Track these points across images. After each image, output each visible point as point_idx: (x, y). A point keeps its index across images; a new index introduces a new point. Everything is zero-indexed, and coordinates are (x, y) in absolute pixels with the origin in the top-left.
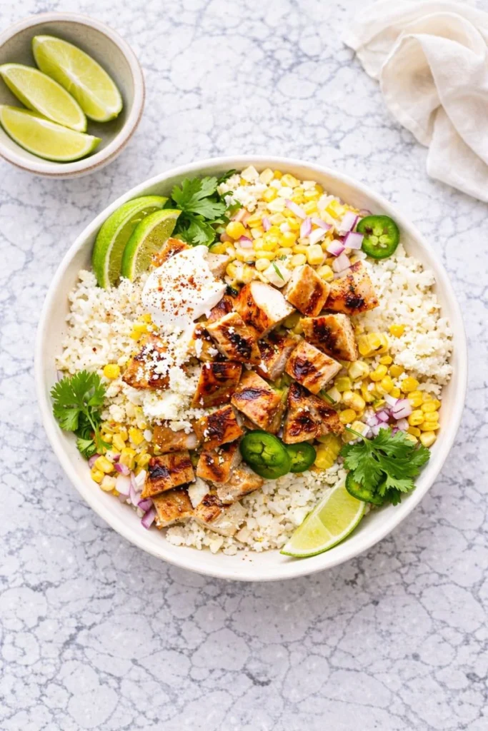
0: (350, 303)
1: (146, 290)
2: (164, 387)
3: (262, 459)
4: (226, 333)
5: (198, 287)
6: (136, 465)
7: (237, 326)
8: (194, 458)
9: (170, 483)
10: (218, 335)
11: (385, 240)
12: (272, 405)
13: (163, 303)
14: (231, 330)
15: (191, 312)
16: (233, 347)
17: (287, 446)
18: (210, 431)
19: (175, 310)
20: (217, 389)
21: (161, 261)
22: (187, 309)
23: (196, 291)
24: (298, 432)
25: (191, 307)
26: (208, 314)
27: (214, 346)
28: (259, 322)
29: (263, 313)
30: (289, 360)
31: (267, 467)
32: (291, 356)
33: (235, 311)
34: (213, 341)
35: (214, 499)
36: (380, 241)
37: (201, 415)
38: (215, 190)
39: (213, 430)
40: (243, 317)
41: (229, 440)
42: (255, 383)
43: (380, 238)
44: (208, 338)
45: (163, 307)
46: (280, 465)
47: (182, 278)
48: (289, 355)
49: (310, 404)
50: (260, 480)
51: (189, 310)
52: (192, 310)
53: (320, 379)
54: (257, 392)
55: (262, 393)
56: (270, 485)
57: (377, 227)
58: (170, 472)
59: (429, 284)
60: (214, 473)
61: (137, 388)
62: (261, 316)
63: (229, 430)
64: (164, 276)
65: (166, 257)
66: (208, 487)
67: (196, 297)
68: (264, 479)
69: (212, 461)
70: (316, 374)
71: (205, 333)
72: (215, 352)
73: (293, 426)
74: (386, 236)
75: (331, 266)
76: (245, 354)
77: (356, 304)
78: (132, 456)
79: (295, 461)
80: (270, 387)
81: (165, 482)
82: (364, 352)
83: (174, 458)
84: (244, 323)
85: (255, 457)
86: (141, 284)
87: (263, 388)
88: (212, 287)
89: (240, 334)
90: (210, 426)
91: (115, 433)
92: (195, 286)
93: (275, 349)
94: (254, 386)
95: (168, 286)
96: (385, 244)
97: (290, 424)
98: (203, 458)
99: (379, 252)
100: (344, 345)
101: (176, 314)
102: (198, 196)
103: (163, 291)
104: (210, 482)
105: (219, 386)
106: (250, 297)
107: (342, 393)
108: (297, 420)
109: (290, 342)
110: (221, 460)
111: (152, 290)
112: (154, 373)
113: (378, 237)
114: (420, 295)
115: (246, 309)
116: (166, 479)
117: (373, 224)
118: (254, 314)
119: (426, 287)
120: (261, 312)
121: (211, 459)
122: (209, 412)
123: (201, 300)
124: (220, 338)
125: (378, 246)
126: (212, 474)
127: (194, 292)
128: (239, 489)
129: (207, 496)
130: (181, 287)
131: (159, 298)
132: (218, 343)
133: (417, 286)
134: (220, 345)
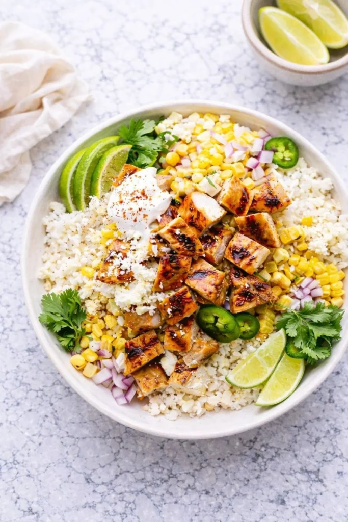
0: (269, 202)
1: (110, 204)
2: (130, 279)
3: (216, 327)
4: (174, 235)
5: (149, 198)
6: (113, 349)
7: (183, 227)
8: (160, 335)
9: (145, 359)
10: (168, 237)
11: (288, 155)
12: (218, 282)
13: (124, 213)
14: (178, 232)
15: (146, 217)
16: (181, 244)
17: (235, 315)
18: (172, 309)
19: (134, 218)
20: (173, 275)
21: (119, 182)
22: (143, 216)
23: (148, 200)
24: (242, 303)
25: (146, 214)
26: (159, 218)
27: (166, 245)
28: (200, 223)
29: (202, 216)
30: (227, 248)
31: (221, 334)
32: (229, 245)
33: (180, 216)
34: (165, 242)
35: (183, 365)
36: (285, 156)
37: (162, 298)
38: (153, 130)
39: (174, 308)
40: (186, 220)
41: (187, 315)
42: (203, 266)
43: (284, 154)
44: (161, 240)
45: (125, 216)
46: (231, 332)
47: (136, 192)
48: (227, 243)
49: (248, 281)
50: (216, 344)
51: (145, 216)
52: (147, 215)
53: (253, 262)
54: (204, 273)
55: (209, 273)
56: (225, 348)
57: (279, 146)
58: (144, 350)
59: (329, 188)
60: (179, 344)
61: (109, 283)
62: (201, 218)
63: (187, 306)
64: (123, 192)
65: (124, 178)
66: (175, 357)
67: (148, 205)
68: (219, 343)
69: (175, 335)
70: (250, 258)
71: (158, 237)
72: (168, 249)
73: (238, 299)
74: (288, 151)
75: (251, 177)
76: (191, 249)
77: (274, 204)
78: (110, 341)
79: (243, 329)
80: (215, 269)
81: (141, 359)
82: (286, 241)
83: (144, 338)
84: (187, 225)
85: (210, 326)
86: (105, 200)
87: (210, 270)
88: (160, 196)
89: (185, 234)
90: (171, 305)
91: (94, 323)
92: (147, 198)
93: (215, 239)
94: (202, 269)
95: (126, 199)
96: (289, 157)
97: (235, 297)
98: (168, 334)
99: (285, 163)
100: (270, 235)
101: (135, 221)
102: (140, 133)
103: (123, 204)
104: (177, 352)
105: (174, 273)
106: (191, 203)
107: (271, 274)
108: (240, 294)
109: (228, 233)
110: (182, 333)
111: (115, 203)
112: (121, 270)
113: (283, 153)
114: (323, 197)
115: (188, 213)
116: (141, 357)
117: (277, 144)
118: (195, 216)
119: (326, 191)
120: (200, 215)
121: (174, 333)
122: (169, 295)
123: (152, 207)
124: (170, 239)
125: (283, 160)
126: (177, 345)
127: (147, 202)
128: (201, 353)
129: (177, 365)
130: (136, 199)
131: (121, 209)
132: (169, 243)
133: (320, 190)
134: (171, 245)
